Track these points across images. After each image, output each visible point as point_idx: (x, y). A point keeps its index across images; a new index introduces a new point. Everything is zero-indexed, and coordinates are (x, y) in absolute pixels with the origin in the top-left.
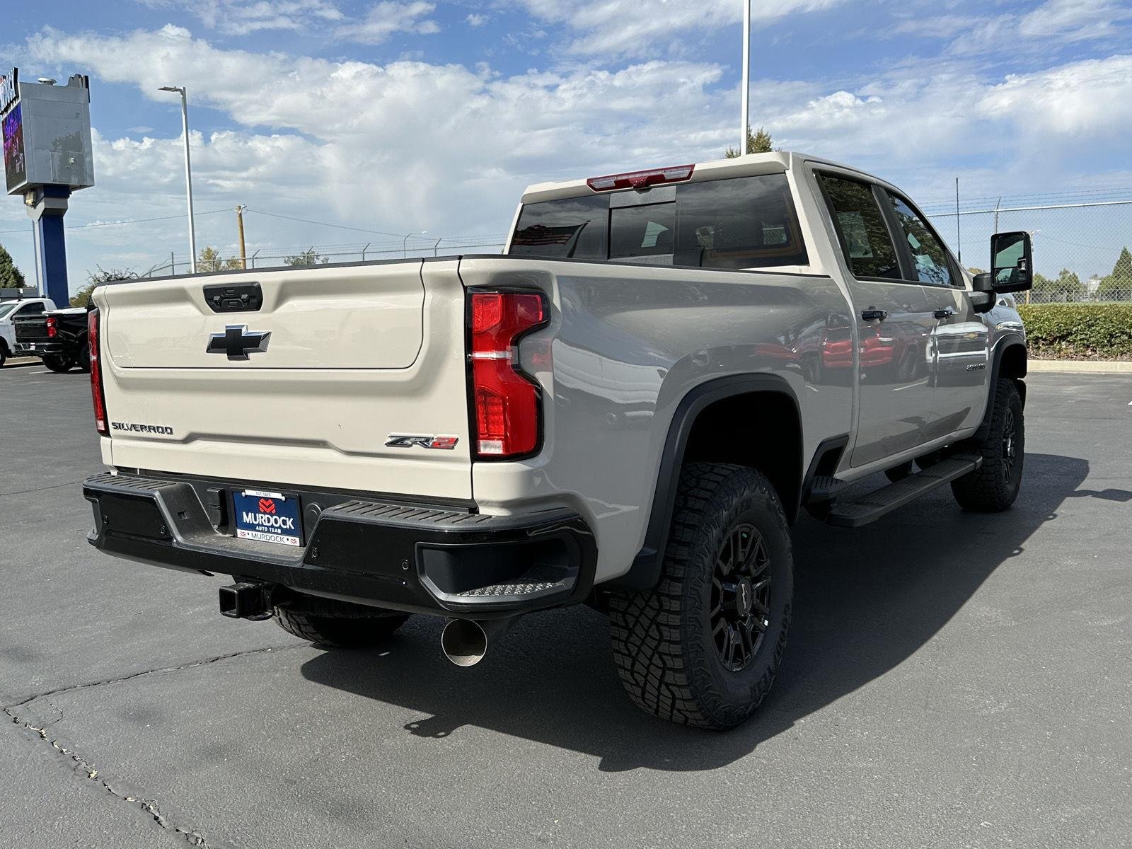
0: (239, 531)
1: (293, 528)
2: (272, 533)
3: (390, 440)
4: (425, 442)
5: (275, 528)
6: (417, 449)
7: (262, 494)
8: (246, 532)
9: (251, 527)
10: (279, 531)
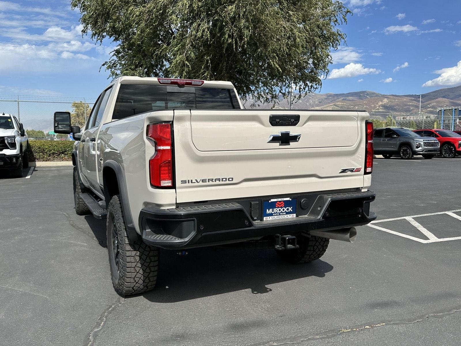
0: (265, 218)
1: (292, 211)
2: (281, 215)
3: (341, 171)
4: (352, 171)
5: (283, 212)
6: (349, 173)
7: (280, 200)
8: (268, 217)
9: (271, 215)
10: (285, 213)
